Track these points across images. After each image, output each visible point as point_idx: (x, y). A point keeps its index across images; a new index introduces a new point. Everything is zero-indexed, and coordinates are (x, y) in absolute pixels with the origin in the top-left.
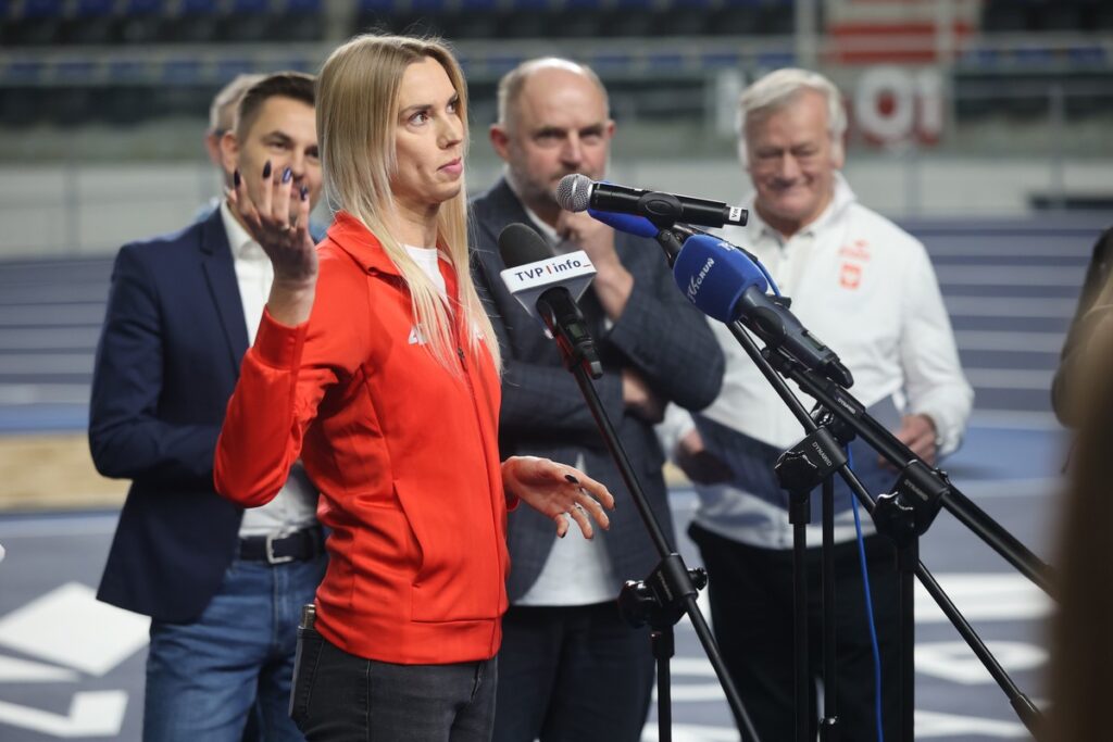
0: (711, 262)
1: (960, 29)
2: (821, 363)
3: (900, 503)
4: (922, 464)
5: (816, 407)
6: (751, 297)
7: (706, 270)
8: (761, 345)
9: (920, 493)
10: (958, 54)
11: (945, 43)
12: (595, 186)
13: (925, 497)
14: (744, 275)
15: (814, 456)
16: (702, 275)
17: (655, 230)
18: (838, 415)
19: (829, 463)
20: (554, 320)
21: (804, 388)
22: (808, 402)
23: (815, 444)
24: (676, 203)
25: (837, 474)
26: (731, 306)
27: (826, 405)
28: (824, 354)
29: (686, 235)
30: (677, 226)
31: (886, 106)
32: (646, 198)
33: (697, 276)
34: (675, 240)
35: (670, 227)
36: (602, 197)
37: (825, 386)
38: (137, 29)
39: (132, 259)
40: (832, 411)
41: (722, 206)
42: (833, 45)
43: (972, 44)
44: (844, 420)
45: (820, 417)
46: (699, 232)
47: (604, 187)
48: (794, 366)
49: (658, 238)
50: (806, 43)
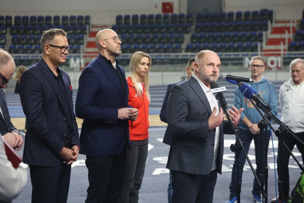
0: (247, 88)
1: (284, 50)
2: (266, 106)
3: (280, 131)
4: (283, 124)
5: (264, 114)
6: (254, 95)
7: (246, 90)
8: (255, 103)
9: (284, 129)
10: (284, 54)
11: (282, 52)
12: (227, 75)
13: (284, 130)
14: (253, 91)
15: (264, 122)
16: (245, 91)
17: (237, 83)
18: (268, 115)
19: (267, 123)
20: (219, 98)
21: (263, 111)
22: (263, 113)
23: (265, 120)
24: (241, 78)
25: (268, 126)
26: (250, 96)
27: (266, 113)
28: (267, 105)
29: (242, 84)
30: (241, 82)
31: (272, 63)
32: (235, 77)
33: (244, 91)
34: (240, 85)
35: (239, 82)
36: (228, 77)
37: (267, 110)
38: (151, 50)
39: (170, 86)
40: (267, 114)
41: (248, 79)
42: (263, 53)
43: (286, 53)
44: (269, 115)
45: (265, 115)
46: (244, 83)
47: (228, 75)
48: (261, 107)
49: (238, 84)
50: (259, 53)
